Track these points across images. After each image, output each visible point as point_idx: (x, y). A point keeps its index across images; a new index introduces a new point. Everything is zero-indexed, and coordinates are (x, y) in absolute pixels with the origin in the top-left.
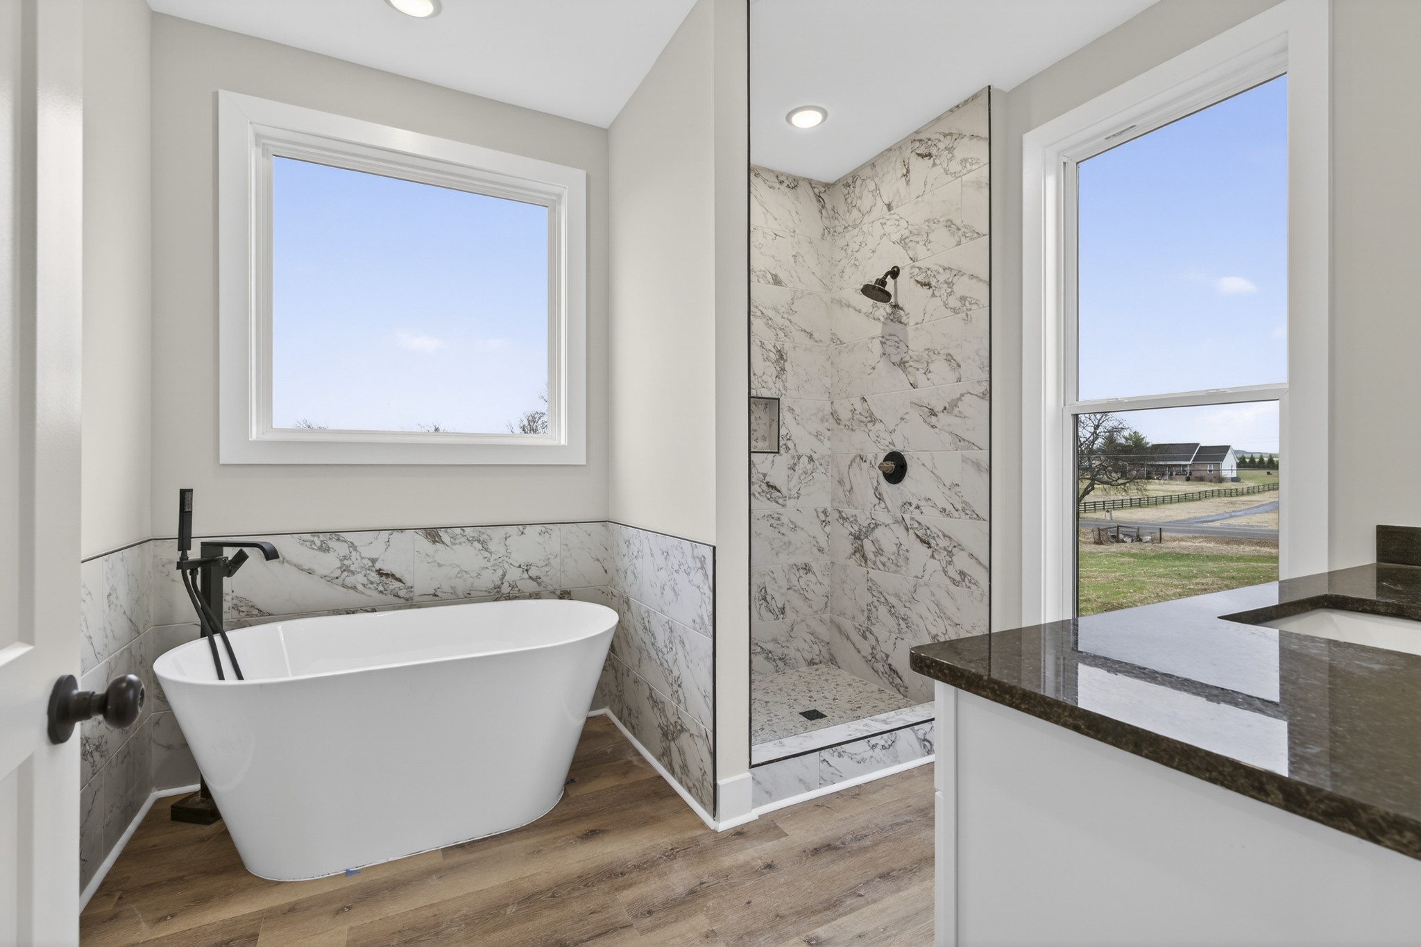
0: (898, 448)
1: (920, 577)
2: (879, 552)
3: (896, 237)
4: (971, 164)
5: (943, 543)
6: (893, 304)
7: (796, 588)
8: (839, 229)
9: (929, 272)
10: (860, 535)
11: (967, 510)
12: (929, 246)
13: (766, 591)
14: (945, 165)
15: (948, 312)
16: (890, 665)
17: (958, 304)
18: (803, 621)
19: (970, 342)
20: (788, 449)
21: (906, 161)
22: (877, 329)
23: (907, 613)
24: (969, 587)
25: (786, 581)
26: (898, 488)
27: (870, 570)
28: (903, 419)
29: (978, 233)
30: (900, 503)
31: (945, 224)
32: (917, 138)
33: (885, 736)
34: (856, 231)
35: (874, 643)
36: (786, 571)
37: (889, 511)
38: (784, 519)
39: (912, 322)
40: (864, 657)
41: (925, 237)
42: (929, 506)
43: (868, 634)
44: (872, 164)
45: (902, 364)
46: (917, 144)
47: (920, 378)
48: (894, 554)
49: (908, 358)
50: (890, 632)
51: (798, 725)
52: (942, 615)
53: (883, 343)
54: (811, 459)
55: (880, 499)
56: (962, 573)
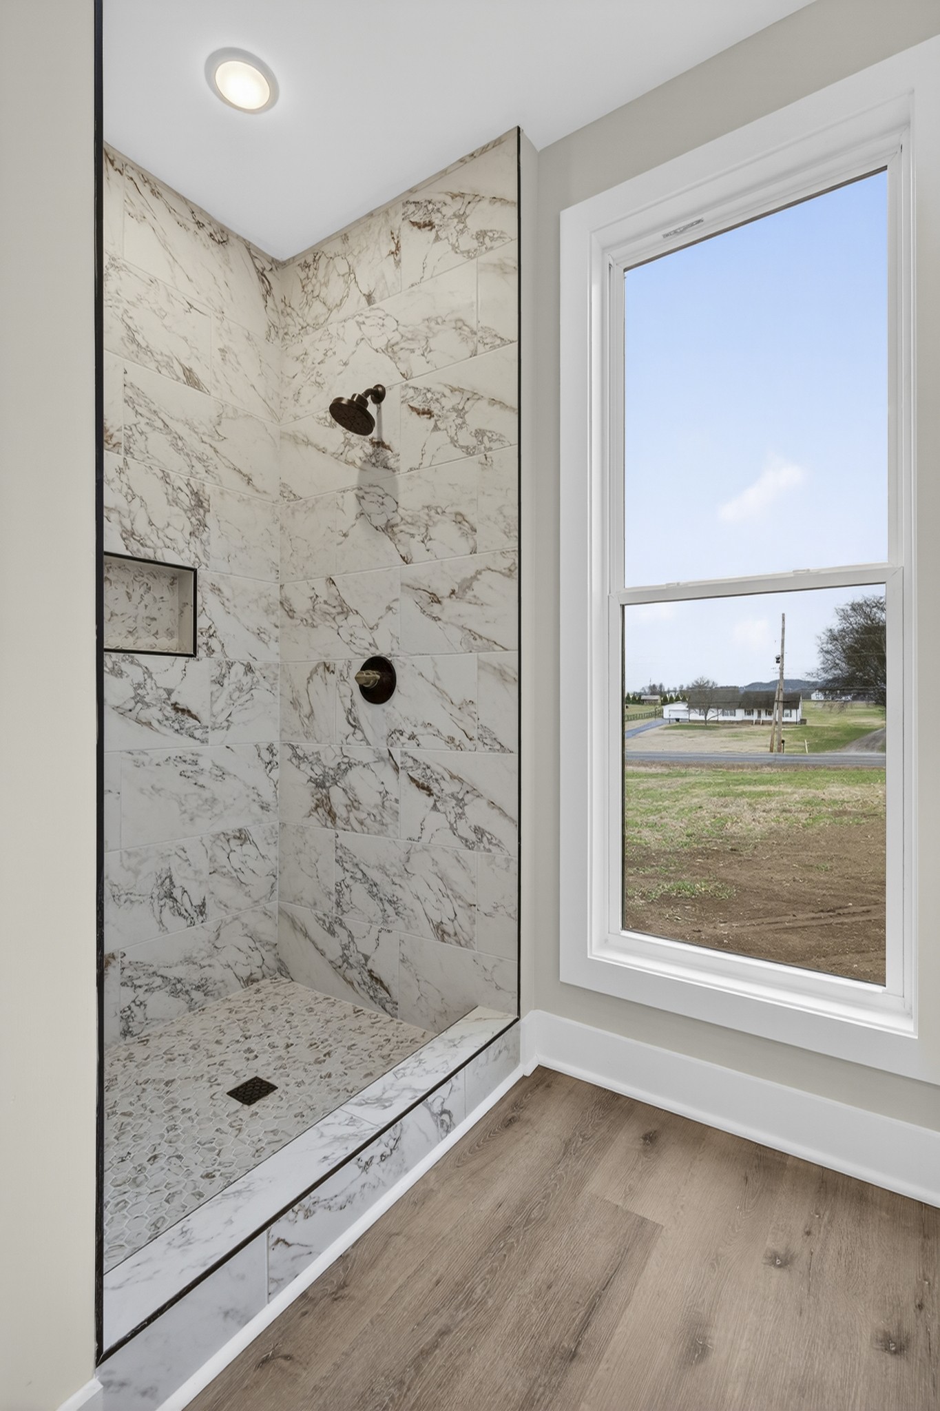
0: (383, 651)
1: (416, 839)
2: (354, 804)
3: (380, 343)
4: (492, 239)
5: (450, 787)
6: (376, 441)
7: (225, 870)
8: (294, 330)
9: (429, 395)
10: (324, 782)
11: (487, 739)
12: (430, 356)
13: (172, 883)
14: (453, 240)
15: (459, 453)
16: (370, 971)
17: (472, 442)
18: (236, 919)
19: (489, 495)
20: (211, 651)
21: (396, 233)
22: (352, 477)
23: (396, 894)
24: (489, 851)
25: (208, 860)
26: (384, 710)
27: (340, 832)
28: (390, 608)
29: (502, 339)
30: (386, 732)
31: (453, 325)
32: (411, 200)
33: (384, 1137)
34: (319, 333)
35: (345, 940)
36: (208, 844)
37: (368, 744)
38: (205, 763)
39: (403, 465)
40: (331, 962)
41: (423, 343)
42: (429, 734)
43: (337, 928)
44: (344, 236)
45: (388, 528)
46: (412, 208)
47: (415, 547)
48: (376, 806)
49: (398, 520)
50: (371, 922)
51: (225, 1127)
52: (449, 893)
53: (360, 498)
54: (249, 669)
55: (354, 727)
56: (477, 830)
